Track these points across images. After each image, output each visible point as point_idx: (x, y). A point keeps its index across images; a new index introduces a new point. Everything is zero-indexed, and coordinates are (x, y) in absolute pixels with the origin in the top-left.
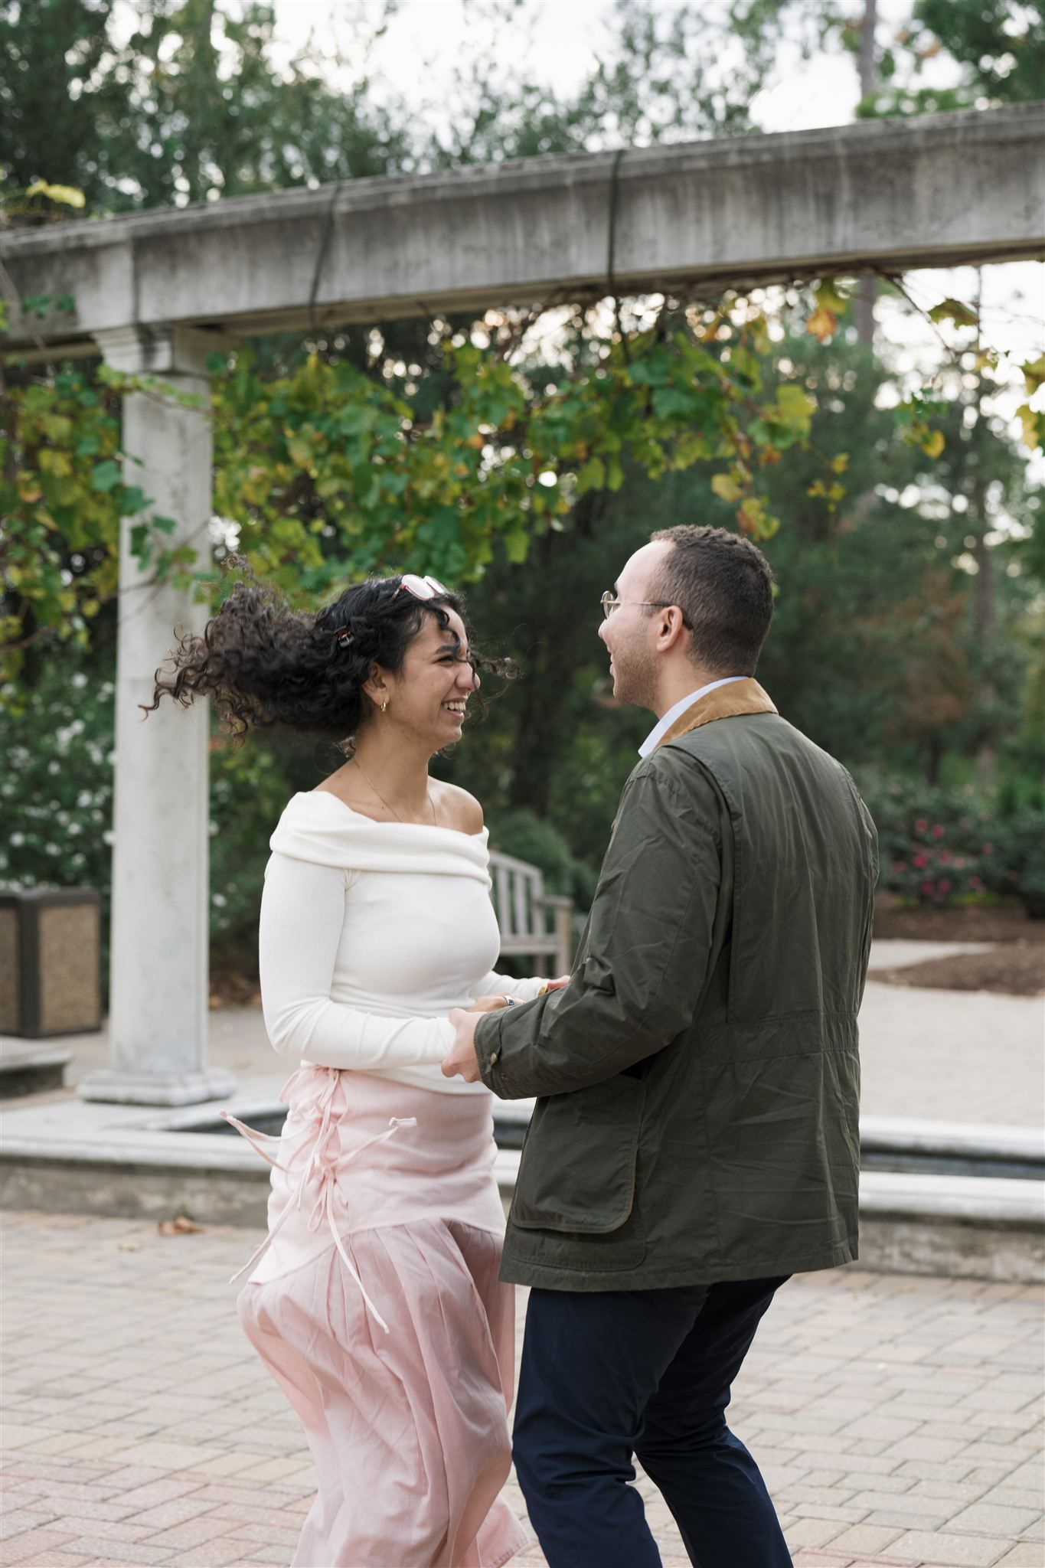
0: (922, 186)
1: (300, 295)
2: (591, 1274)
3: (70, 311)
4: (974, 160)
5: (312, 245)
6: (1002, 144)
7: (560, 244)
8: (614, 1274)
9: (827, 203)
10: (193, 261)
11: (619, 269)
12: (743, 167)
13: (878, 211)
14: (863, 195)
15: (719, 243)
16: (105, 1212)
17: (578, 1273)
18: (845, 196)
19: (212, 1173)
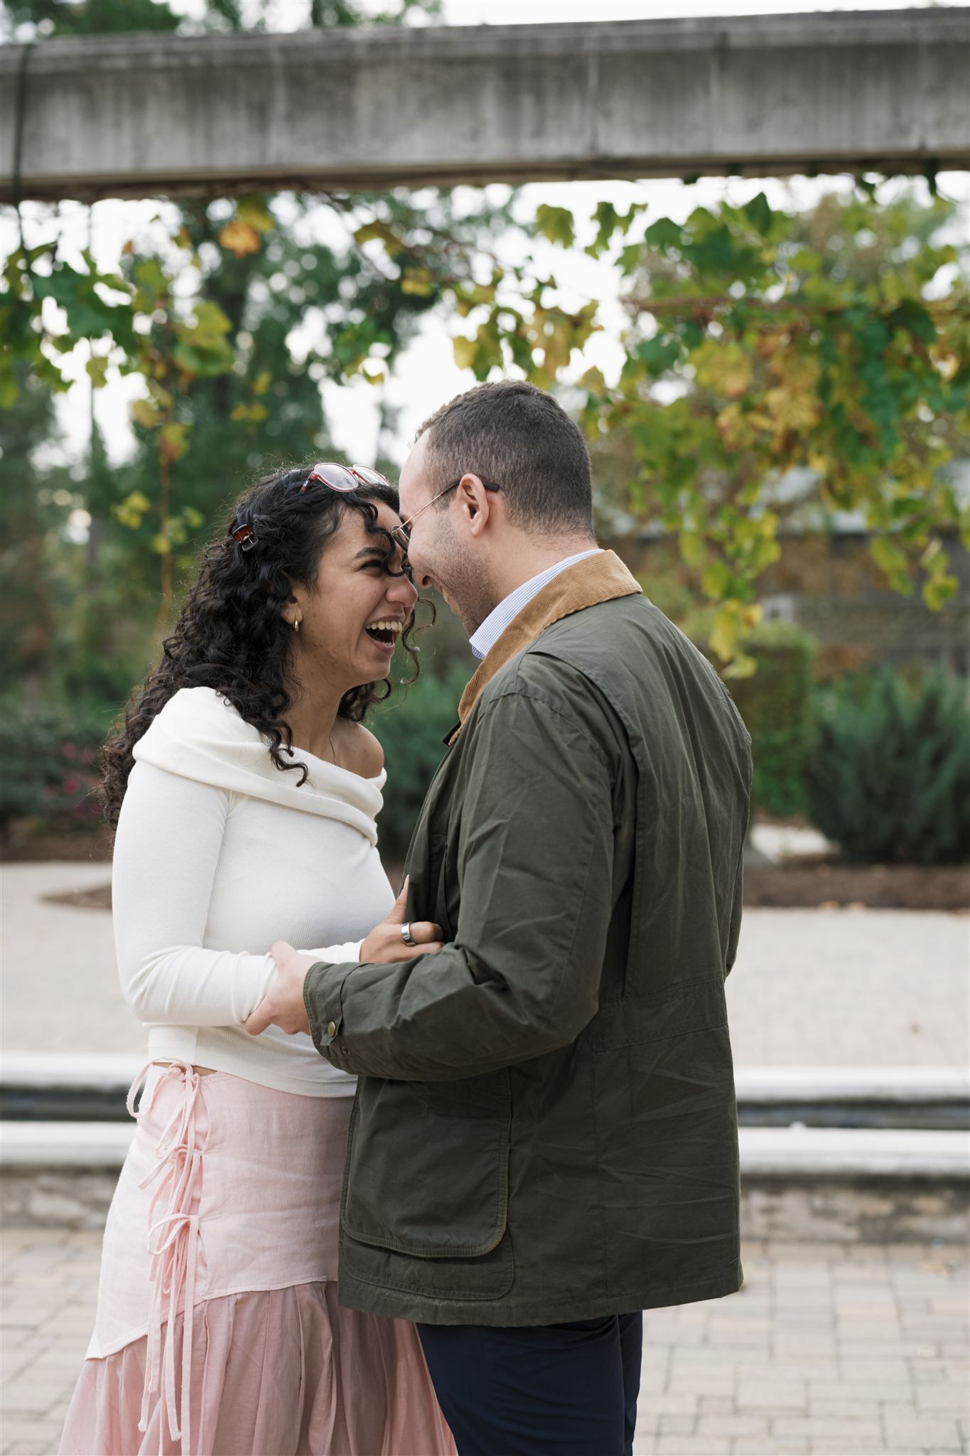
0: (365, 97)
2: (446, 1303)
4: (418, 77)
6: (449, 62)
8: (473, 1304)
9: (260, 114)
11: (28, 171)
12: (167, 70)
13: (314, 125)
14: (300, 107)
15: (140, 148)
17: (430, 1301)
18: (280, 104)
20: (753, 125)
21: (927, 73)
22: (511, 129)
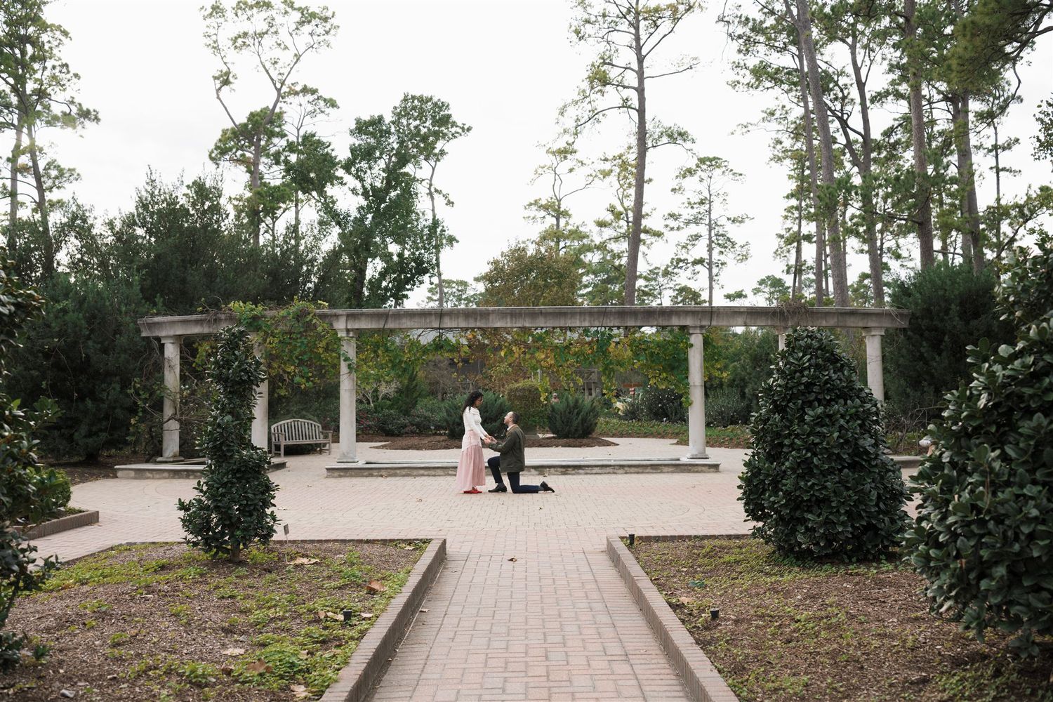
0: (491, 318)
1: (381, 326)
3: (332, 325)
5: (384, 319)
7: (431, 322)
9: (476, 319)
10: (359, 319)
11: (441, 327)
13: (484, 321)
14: (481, 319)
15: (458, 323)
16: (367, 476)
18: (479, 318)
19: (386, 468)
20: (545, 323)
21: (569, 316)
22: (512, 322)
